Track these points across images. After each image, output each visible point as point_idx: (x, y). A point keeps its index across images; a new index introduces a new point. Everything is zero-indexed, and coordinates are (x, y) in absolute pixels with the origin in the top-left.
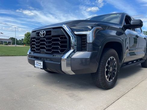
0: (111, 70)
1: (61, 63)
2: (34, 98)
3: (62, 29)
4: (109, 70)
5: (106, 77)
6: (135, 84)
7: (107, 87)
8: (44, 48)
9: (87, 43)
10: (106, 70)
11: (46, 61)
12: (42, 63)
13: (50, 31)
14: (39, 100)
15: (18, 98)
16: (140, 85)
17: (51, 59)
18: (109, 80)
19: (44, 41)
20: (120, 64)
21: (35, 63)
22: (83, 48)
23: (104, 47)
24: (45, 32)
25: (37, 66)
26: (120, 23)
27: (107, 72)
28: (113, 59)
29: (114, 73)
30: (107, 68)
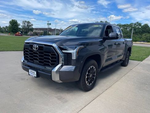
0: (91, 76)
1: (51, 75)
2: (30, 102)
3: (52, 47)
4: (89, 77)
5: (87, 82)
6: (110, 85)
7: (87, 89)
8: (37, 59)
9: (72, 59)
10: (87, 77)
11: (39, 71)
12: (35, 72)
13: (42, 47)
14: (35, 104)
15: (18, 103)
16: (113, 86)
17: (43, 70)
18: (89, 84)
19: (37, 54)
20: (99, 70)
21: (30, 71)
22: (69, 61)
23: (85, 61)
24: (37, 46)
25: (31, 74)
26: (100, 36)
27: (87, 79)
28: (93, 67)
29: (93, 78)
30: (88, 75)
